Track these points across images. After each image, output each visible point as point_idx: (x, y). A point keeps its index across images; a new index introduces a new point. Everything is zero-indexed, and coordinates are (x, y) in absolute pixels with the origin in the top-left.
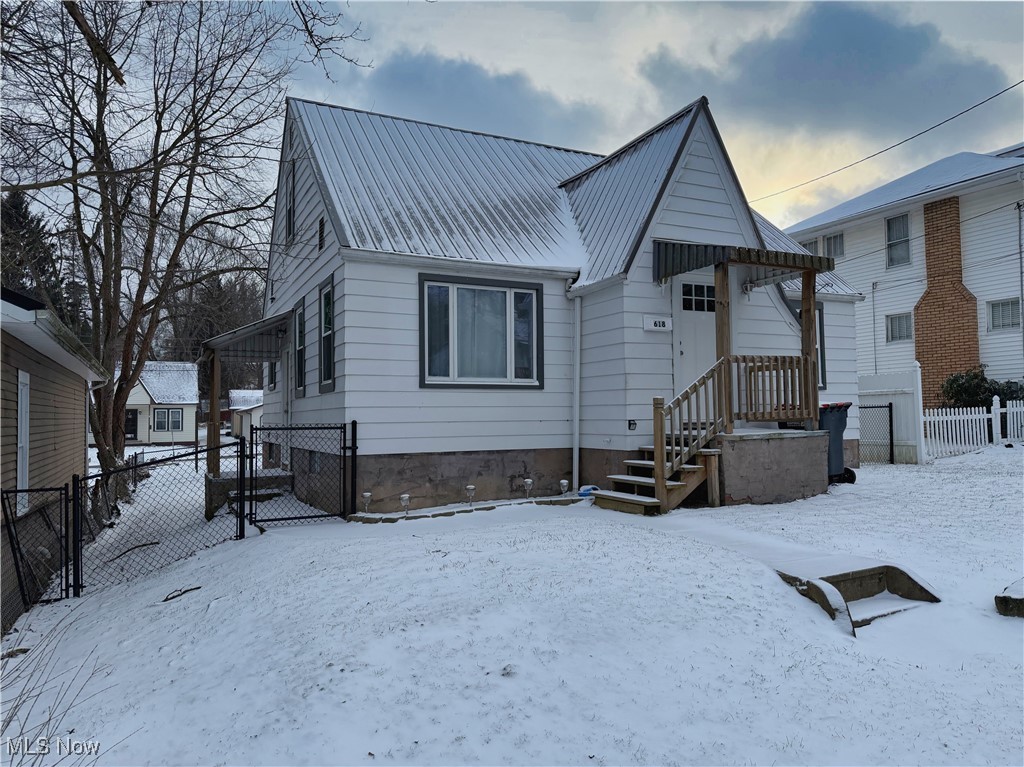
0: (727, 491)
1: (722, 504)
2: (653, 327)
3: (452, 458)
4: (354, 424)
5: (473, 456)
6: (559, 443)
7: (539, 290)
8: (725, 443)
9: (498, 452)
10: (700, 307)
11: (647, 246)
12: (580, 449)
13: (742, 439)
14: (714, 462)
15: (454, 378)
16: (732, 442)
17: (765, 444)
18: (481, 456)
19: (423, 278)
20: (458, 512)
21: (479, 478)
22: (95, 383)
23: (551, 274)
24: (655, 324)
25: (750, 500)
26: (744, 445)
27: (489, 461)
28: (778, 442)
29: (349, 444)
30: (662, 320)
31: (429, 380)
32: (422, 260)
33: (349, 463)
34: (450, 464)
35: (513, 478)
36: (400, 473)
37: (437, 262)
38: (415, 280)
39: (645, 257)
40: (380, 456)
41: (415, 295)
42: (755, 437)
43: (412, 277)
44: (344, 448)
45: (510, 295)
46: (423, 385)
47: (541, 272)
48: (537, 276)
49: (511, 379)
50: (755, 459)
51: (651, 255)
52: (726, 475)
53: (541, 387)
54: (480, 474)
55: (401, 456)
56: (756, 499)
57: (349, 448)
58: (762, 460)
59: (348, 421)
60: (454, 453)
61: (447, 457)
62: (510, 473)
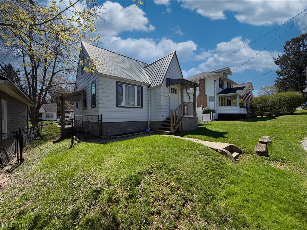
0: (183, 129)
1: (182, 131)
5: (128, 123)
6: (146, 120)
7: (142, 87)
9: (133, 122)
10: (174, 93)
12: (150, 121)
15: (124, 105)
21: (129, 127)
22: (30, 106)
23: (144, 84)
26: (186, 120)
27: (131, 124)
29: (100, 120)
30: (168, 94)
31: (118, 105)
32: (117, 78)
33: (100, 124)
35: (136, 127)
38: (116, 82)
39: (165, 82)
40: (107, 123)
44: (99, 121)
45: (136, 87)
48: (141, 84)
49: (136, 106)
50: (187, 123)
52: (183, 126)
53: (142, 107)
55: (112, 123)
57: (100, 121)
59: (100, 114)
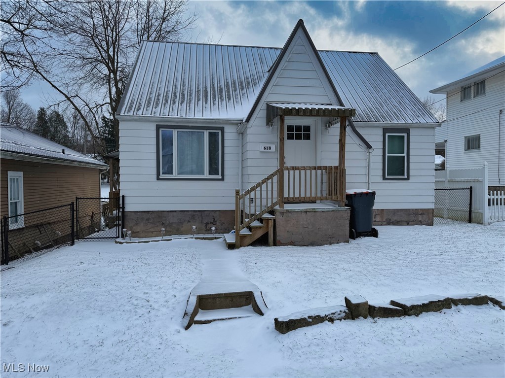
0: (278, 238)
1: (275, 244)
2: (263, 150)
3: (175, 213)
4: (123, 197)
5: (185, 213)
7: (222, 129)
8: (278, 214)
9: (199, 211)
10: (299, 137)
11: (262, 106)
13: (288, 211)
14: (271, 223)
15: (175, 175)
16: (282, 213)
17: (304, 215)
18: (190, 213)
19: (158, 128)
20: (151, 241)
21: (189, 223)
23: (228, 122)
24: (265, 148)
25: (293, 244)
26: (290, 214)
27: (194, 215)
28: (313, 213)
29: (121, 206)
30: (269, 146)
31: (162, 176)
32: (156, 118)
34: (173, 216)
35: (207, 224)
36: (148, 220)
37: (164, 119)
38: (154, 128)
39: (261, 112)
40: (137, 212)
41: (155, 135)
42: (296, 211)
43: (153, 127)
44: (118, 208)
45: (206, 133)
46: (158, 179)
47: (221, 121)
48: (220, 123)
49: (206, 175)
50: (297, 222)
51: (266, 111)
52: (277, 230)
53: (223, 179)
54: (189, 221)
55: (148, 212)
56: (296, 243)
57: (121, 208)
58: (302, 223)
59: (121, 195)
60: (175, 211)
61: (172, 213)
62: (205, 221)
